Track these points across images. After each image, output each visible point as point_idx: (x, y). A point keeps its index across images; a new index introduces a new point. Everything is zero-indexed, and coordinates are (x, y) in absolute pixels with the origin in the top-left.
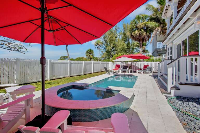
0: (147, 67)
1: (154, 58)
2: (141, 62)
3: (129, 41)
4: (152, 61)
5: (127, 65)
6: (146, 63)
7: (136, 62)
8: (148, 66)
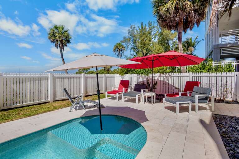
0: (195, 88)
1: (214, 64)
2: (180, 75)
3: (168, 44)
4: (209, 70)
5: (148, 80)
6: (191, 77)
7: (167, 75)
8: (198, 85)
